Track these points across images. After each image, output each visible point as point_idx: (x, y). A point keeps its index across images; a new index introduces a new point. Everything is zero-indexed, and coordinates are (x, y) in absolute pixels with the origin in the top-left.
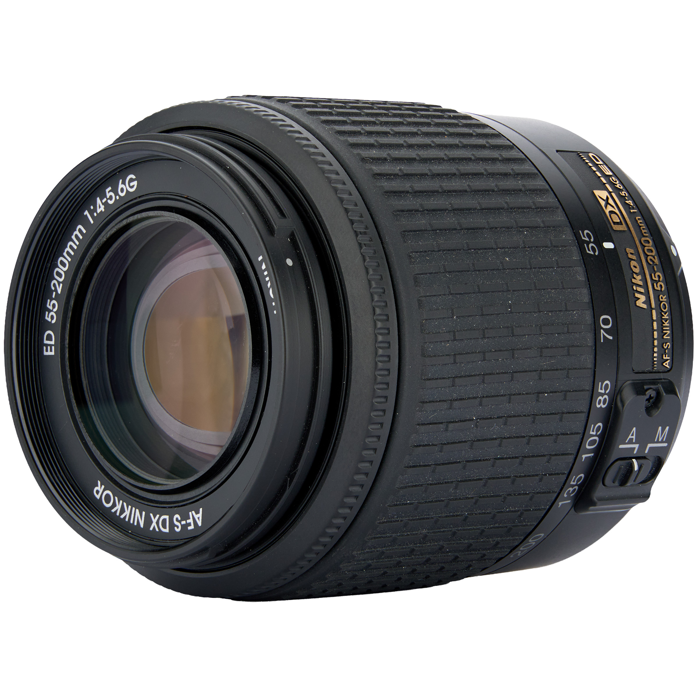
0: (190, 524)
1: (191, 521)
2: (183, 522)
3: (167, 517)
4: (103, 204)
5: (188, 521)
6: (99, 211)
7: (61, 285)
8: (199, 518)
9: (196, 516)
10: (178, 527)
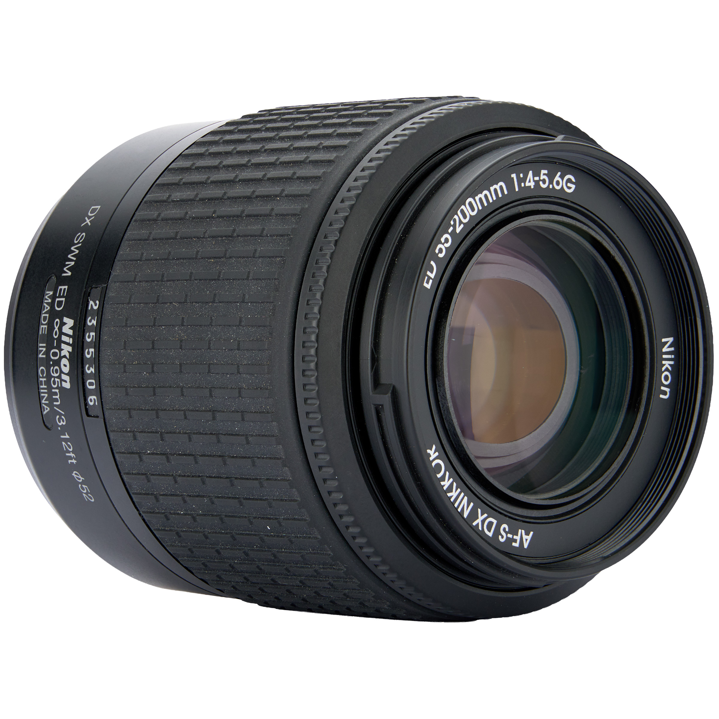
0: (515, 541)
1: (518, 538)
2: (510, 536)
3: (495, 522)
4: (534, 181)
5: (515, 537)
6: (527, 184)
7: (462, 226)
8: (526, 540)
9: (525, 537)
10: (502, 537)
